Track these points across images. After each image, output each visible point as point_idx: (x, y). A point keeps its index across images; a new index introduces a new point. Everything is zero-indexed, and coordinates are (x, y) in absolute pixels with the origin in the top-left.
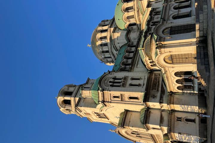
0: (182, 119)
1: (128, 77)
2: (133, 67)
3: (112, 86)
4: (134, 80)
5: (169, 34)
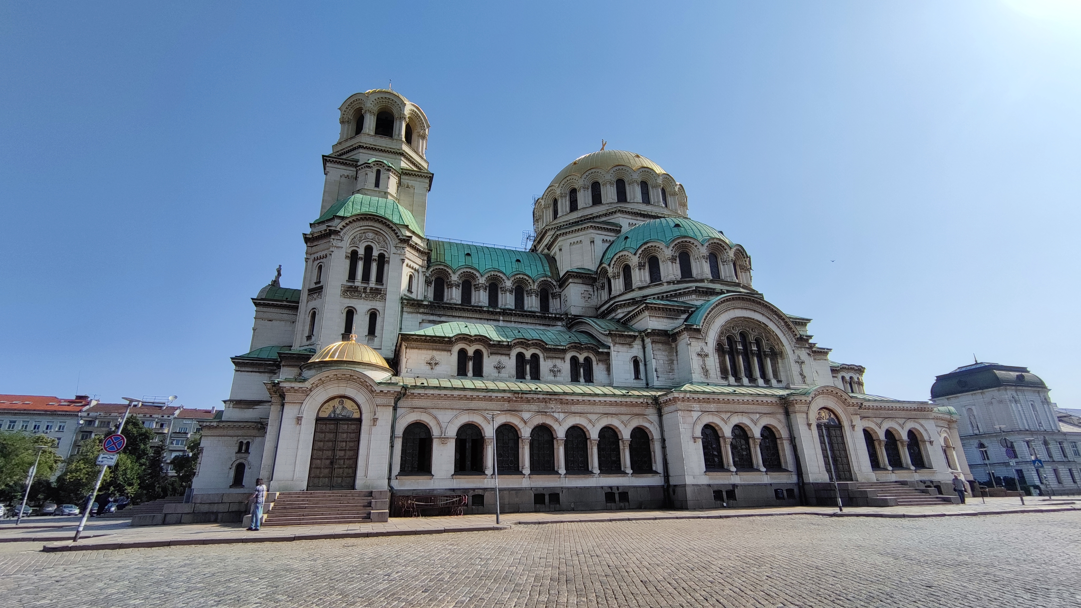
0: (242, 455)
1: (384, 298)
2: (426, 311)
3: (354, 256)
4: (367, 319)
5: (323, 415)
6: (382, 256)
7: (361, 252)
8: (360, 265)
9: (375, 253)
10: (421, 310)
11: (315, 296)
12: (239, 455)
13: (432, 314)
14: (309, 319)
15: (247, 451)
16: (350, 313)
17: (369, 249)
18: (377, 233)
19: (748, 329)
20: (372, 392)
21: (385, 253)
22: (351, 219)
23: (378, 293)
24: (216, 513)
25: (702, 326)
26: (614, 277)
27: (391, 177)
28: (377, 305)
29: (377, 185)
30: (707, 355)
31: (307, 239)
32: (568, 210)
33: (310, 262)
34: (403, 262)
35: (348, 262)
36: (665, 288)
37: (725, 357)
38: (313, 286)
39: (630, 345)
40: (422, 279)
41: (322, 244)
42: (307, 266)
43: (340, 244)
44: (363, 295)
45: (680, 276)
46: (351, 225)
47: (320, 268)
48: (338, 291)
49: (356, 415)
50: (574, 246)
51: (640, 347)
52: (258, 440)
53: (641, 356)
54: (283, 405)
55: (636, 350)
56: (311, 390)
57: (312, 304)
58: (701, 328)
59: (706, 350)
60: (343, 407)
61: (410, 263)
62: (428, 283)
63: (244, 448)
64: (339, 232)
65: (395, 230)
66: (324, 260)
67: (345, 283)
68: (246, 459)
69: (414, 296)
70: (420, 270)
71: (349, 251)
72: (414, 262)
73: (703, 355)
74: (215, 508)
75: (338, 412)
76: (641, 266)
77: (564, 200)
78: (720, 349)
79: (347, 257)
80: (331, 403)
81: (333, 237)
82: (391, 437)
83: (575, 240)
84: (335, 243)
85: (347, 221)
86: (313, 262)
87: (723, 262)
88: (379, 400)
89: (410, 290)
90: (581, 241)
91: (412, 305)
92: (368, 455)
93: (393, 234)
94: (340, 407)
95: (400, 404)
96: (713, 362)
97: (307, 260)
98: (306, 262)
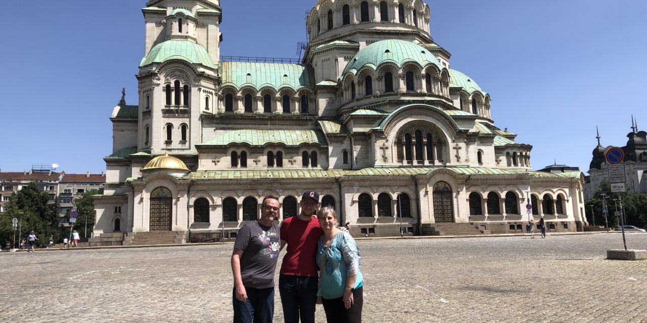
0: (117, 214)
1: (190, 117)
2: (218, 122)
3: (168, 90)
4: (180, 130)
5: (154, 196)
6: (186, 87)
7: (173, 85)
8: (173, 94)
9: (182, 86)
10: (215, 121)
11: (147, 116)
12: (115, 214)
13: (222, 124)
14: (145, 132)
15: (120, 211)
16: (170, 127)
17: (177, 83)
18: (181, 71)
19: (422, 128)
20: (176, 184)
21: (188, 85)
22: (163, 64)
23: (186, 113)
24: (111, 242)
25: (385, 129)
26: (345, 89)
27: (189, 23)
28: (186, 121)
29: (180, 30)
30: (387, 148)
31: (138, 78)
32: (327, 27)
33: (142, 93)
34: (200, 91)
35: (165, 93)
36: (372, 100)
37: (403, 148)
38: (145, 110)
39: (342, 142)
40: (215, 98)
41: (147, 80)
42: (140, 96)
43: (158, 82)
44: (176, 115)
45: (384, 90)
46: (164, 68)
47: (148, 97)
48: (161, 114)
49: (169, 196)
50: (325, 63)
51: (349, 143)
52: (125, 205)
53: (348, 148)
54: (134, 192)
55: (346, 145)
56: (146, 185)
57: (146, 122)
58: (383, 130)
59: (387, 144)
60: (163, 192)
61: (205, 89)
62: (220, 99)
63: (118, 210)
64: (157, 74)
65: (193, 68)
66: (150, 92)
67: (164, 108)
68: (120, 216)
69: (210, 111)
70: (214, 92)
71: (165, 86)
72: (208, 88)
73: (384, 148)
74: (110, 240)
75: (160, 194)
76: (360, 83)
77: (324, 20)
78: (398, 143)
79: (164, 90)
80: (157, 190)
81: (153, 77)
82: (188, 206)
83: (325, 58)
84: (155, 81)
85: (161, 66)
86: (144, 93)
87: (417, 78)
88: (180, 188)
89: (207, 108)
90: (329, 59)
91: (208, 119)
92: (177, 215)
93: (192, 71)
94: (161, 192)
95: (191, 189)
96: (393, 152)
97: (139, 92)
98: (139, 93)
